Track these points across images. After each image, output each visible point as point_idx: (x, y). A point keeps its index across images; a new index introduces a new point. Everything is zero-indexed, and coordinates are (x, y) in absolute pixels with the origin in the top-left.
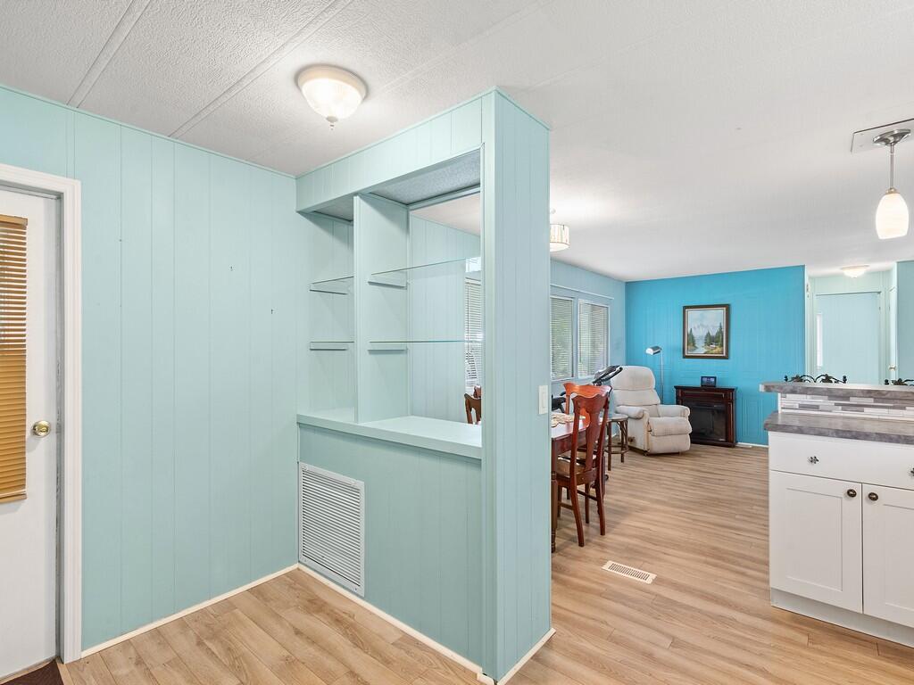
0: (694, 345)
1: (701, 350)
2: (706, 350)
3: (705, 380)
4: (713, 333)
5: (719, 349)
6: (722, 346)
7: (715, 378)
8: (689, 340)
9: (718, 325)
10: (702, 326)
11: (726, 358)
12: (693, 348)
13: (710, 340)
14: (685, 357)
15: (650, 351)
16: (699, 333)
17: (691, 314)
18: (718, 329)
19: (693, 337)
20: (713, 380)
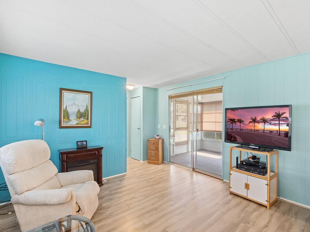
0: (68, 118)
1: (74, 122)
2: (77, 122)
3: (79, 143)
4: (82, 110)
5: (86, 121)
6: (88, 119)
7: (86, 141)
8: (64, 114)
9: (85, 105)
10: (74, 104)
11: (90, 127)
12: (67, 120)
13: (80, 115)
14: (61, 127)
15: (37, 123)
16: (72, 110)
17: (66, 94)
18: (85, 108)
19: (67, 113)
20: (85, 143)
